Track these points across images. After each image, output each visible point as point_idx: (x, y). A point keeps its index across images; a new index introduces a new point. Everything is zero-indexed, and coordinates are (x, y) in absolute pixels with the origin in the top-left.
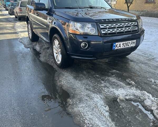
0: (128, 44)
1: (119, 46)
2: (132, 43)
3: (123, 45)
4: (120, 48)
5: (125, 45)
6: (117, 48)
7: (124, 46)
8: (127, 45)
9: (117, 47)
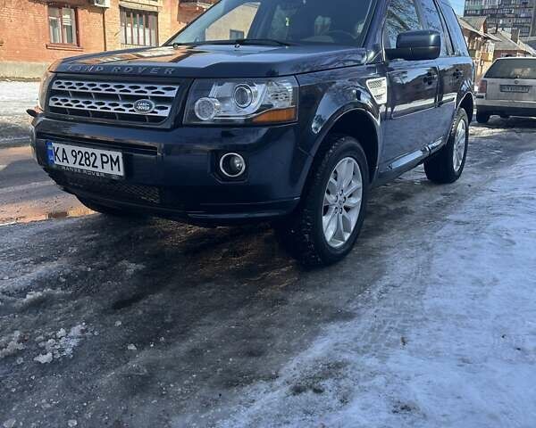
3: (76, 155)
4: (65, 163)
5: (83, 161)
6: (58, 162)
8: (88, 162)
9: (60, 160)
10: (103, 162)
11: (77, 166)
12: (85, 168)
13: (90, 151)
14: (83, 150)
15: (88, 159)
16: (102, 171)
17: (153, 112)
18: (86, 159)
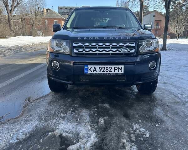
0: (109, 69)
1: (94, 70)
2: (116, 68)
3: (101, 69)
4: (95, 72)
5: (105, 70)
6: (90, 72)
7: (103, 71)
8: (107, 70)
9: (92, 72)
10: (115, 70)
11: (101, 72)
12: (106, 72)
13: (109, 66)
14: (105, 66)
15: (108, 69)
16: (114, 73)
17: (128, 51)
18: (106, 69)
